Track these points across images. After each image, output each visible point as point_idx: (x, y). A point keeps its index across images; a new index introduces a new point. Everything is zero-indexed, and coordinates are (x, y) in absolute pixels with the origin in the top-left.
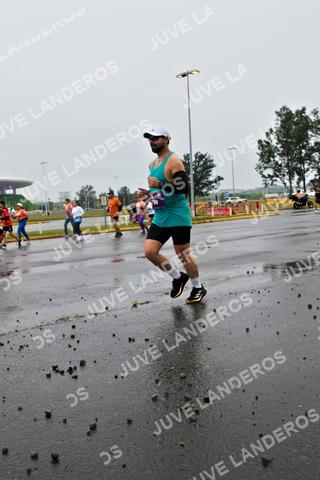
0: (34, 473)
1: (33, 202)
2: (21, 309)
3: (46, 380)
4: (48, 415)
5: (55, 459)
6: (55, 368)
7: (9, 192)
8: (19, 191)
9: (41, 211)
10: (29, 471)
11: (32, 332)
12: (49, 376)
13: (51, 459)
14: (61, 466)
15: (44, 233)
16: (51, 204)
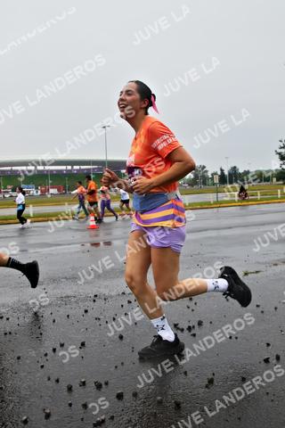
5: (178, 406)
6: (176, 326)
13: (174, 406)
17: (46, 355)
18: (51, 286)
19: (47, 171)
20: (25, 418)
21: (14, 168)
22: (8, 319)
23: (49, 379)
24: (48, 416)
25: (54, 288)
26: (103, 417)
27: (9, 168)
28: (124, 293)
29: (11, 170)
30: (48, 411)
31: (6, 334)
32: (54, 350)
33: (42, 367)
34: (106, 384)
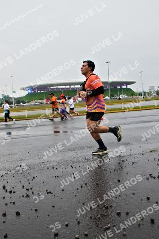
0: (142, 226)
1: (136, 92)
2: (132, 145)
3: (146, 181)
4: (148, 199)
5: (152, 221)
6: (150, 175)
7: (124, 87)
8: (129, 86)
9: (140, 96)
10: (139, 225)
11: (138, 156)
12: (147, 179)
13: (150, 221)
14: (156, 225)
15: (142, 107)
16: (145, 92)
17: (77, 189)
18: (79, 151)
19: (76, 88)
20: (66, 223)
21: (58, 87)
22: (56, 169)
23: (79, 202)
24: (79, 223)
25: (81, 153)
26: (109, 225)
27: (56, 87)
28: (120, 156)
29: (57, 88)
30: (79, 220)
31: (55, 177)
32: (82, 187)
33: (75, 195)
34: (111, 207)
